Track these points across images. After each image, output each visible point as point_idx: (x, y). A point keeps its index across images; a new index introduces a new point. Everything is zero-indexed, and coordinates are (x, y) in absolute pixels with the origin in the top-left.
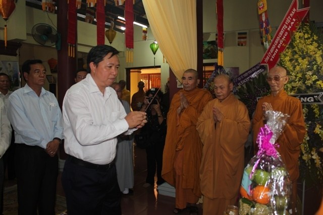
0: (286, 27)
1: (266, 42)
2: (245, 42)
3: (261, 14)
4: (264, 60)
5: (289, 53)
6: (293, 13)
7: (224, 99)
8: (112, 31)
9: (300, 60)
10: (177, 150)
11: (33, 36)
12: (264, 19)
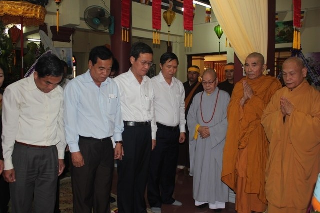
7: (295, 87)
8: (171, 12)
10: (240, 147)
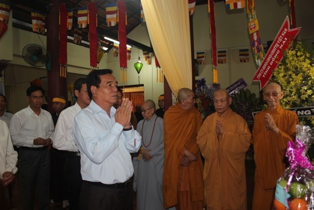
0: (278, 46)
1: (258, 60)
2: (225, 60)
3: (252, 34)
4: (256, 76)
5: (282, 69)
6: (285, 32)
8: (100, 51)
9: (294, 76)
11: (23, 57)
12: (255, 38)
